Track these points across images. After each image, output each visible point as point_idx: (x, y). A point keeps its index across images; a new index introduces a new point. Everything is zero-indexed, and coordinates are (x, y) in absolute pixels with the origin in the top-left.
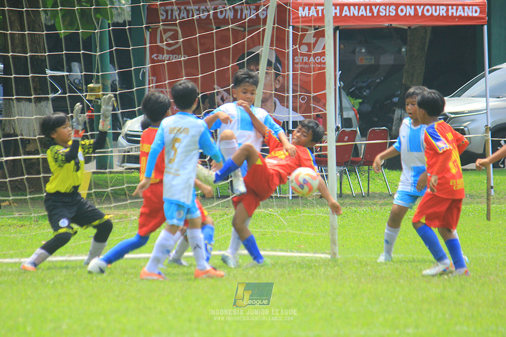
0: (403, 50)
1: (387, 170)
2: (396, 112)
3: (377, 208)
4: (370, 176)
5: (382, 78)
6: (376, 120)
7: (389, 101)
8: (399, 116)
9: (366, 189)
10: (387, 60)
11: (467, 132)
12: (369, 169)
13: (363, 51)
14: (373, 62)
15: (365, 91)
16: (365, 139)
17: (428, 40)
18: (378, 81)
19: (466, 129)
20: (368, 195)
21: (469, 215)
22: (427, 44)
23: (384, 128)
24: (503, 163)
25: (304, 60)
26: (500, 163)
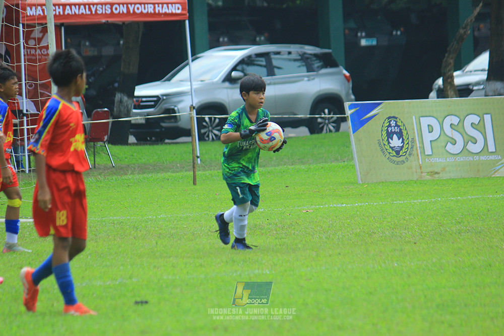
0: (121, 42)
1: (110, 145)
2: (116, 96)
3: (101, 178)
4: (96, 150)
5: (104, 67)
6: (101, 102)
7: (111, 86)
8: (119, 99)
9: (93, 162)
10: (108, 51)
11: (177, 111)
12: (94, 145)
13: (87, 43)
14: (96, 53)
15: (91, 78)
16: (90, 119)
17: (141, 33)
18: (101, 69)
19: (176, 108)
20: (95, 167)
21: (179, 181)
22: (140, 37)
23: (106, 109)
24: (208, 136)
25: (32, 53)
26: (205, 136)
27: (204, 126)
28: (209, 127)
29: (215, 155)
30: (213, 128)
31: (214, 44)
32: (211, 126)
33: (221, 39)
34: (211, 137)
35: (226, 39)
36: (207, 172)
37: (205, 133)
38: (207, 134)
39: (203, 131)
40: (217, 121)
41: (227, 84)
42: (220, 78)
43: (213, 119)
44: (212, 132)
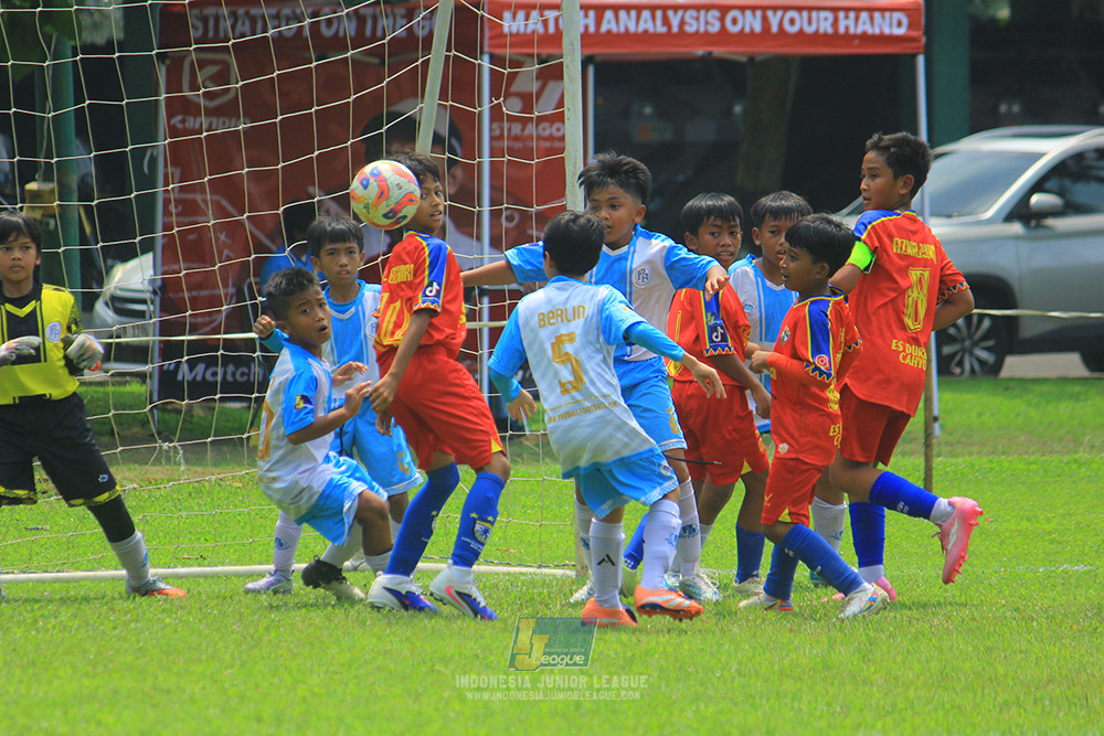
0: (738, 109)
5: (691, 172)
10: (701, 131)
13: (648, 110)
14: (669, 136)
17: (792, 87)
18: (681, 178)
22: (791, 95)
24: (960, 364)
25: (513, 132)
26: (953, 365)
27: (950, 335)
28: (963, 341)
29: (979, 415)
30: (976, 344)
31: (983, 120)
32: (970, 337)
33: (1003, 108)
34: (967, 367)
35: (1016, 108)
36: (960, 460)
37: (953, 355)
38: (958, 358)
39: (947, 350)
40: (986, 323)
41: (1017, 228)
42: (998, 212)
43: (975, 319)
44: (971, 354)
